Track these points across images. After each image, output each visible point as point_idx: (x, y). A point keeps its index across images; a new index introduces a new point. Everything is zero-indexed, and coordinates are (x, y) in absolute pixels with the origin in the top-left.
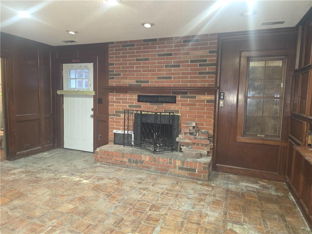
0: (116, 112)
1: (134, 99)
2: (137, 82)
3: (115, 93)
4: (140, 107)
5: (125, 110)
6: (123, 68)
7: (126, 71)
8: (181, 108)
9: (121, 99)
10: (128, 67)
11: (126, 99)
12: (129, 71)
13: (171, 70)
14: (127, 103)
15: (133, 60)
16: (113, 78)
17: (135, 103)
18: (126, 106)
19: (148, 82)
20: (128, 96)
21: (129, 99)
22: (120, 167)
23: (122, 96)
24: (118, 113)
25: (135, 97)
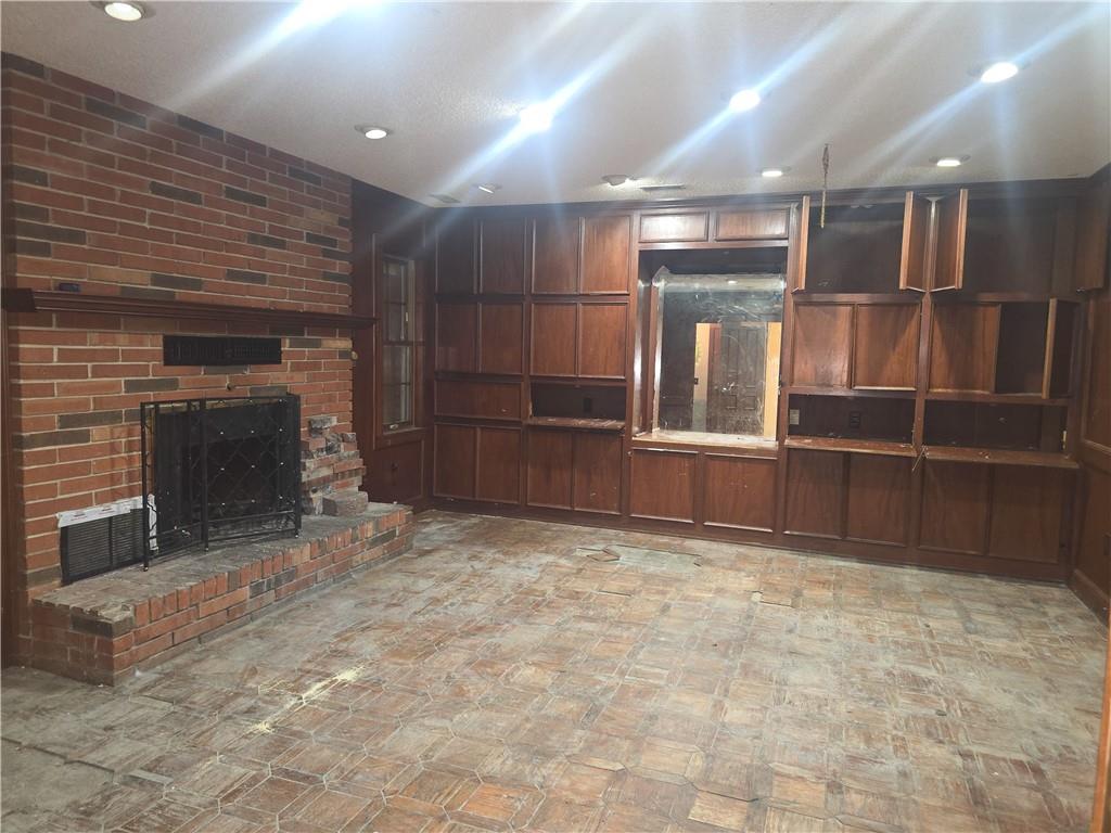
0: (66, 421)
1: (151, 355)
2: (156, 280)
3: (58, 326)
4: (173, 384)
5: (143, 405)
6: (94, 207)
7: (111, 227)
8: (292, 378)
9: (91, 355)
10: (115, 211)
11: (113, 355)
12: (125, 229)
13: (262, 254)
14: (116, 371)
15: (139, 185)
16: (44, 250)
17: (154, 369)
18: (113, 387)
19: (197, 285)
20: (122, 342)
21: (127, 355)
22: (228, 632)
23: (93, 341)
24: (74, 425)
25: (154, 345)
